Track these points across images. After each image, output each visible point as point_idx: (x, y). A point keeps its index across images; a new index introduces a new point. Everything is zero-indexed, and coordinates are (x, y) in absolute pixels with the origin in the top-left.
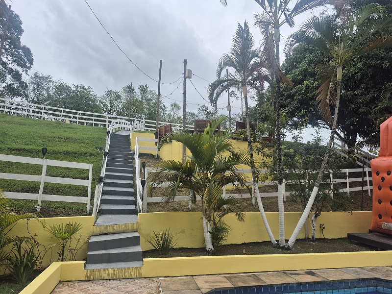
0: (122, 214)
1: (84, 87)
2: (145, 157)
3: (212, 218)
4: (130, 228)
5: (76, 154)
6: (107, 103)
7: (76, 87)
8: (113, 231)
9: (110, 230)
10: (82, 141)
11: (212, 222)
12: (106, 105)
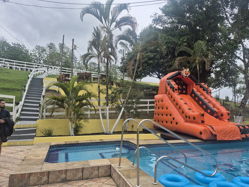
0: (31, 120)
1: (19, 44)
2: (51, 91)
3: (75, 122)
4: (33, 126)
5: (9, 89)
6: (36, 54)
7: (14, 44)
8: (23, 127)
9: (21, 127)
10: (13, 82)
11: (75, 124)
12: (36, 55)
